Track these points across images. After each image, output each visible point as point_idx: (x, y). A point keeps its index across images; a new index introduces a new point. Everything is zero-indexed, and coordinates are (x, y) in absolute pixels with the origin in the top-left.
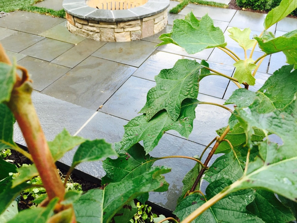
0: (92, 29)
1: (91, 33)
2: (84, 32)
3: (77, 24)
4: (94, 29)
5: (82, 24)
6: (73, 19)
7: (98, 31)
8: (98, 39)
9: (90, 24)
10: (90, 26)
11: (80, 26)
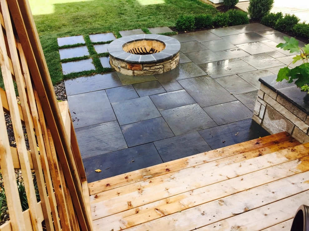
0: (158, 67)
1: (157, 70)
2: (151, 72)
3: (145, 68)
4: (160, 66)
5: (150, 67)
6: (141, 66)
7: (162, 67)
8: (162, 72)
9: (157, 64)
10: (158, 65)
11: (148, 68)
